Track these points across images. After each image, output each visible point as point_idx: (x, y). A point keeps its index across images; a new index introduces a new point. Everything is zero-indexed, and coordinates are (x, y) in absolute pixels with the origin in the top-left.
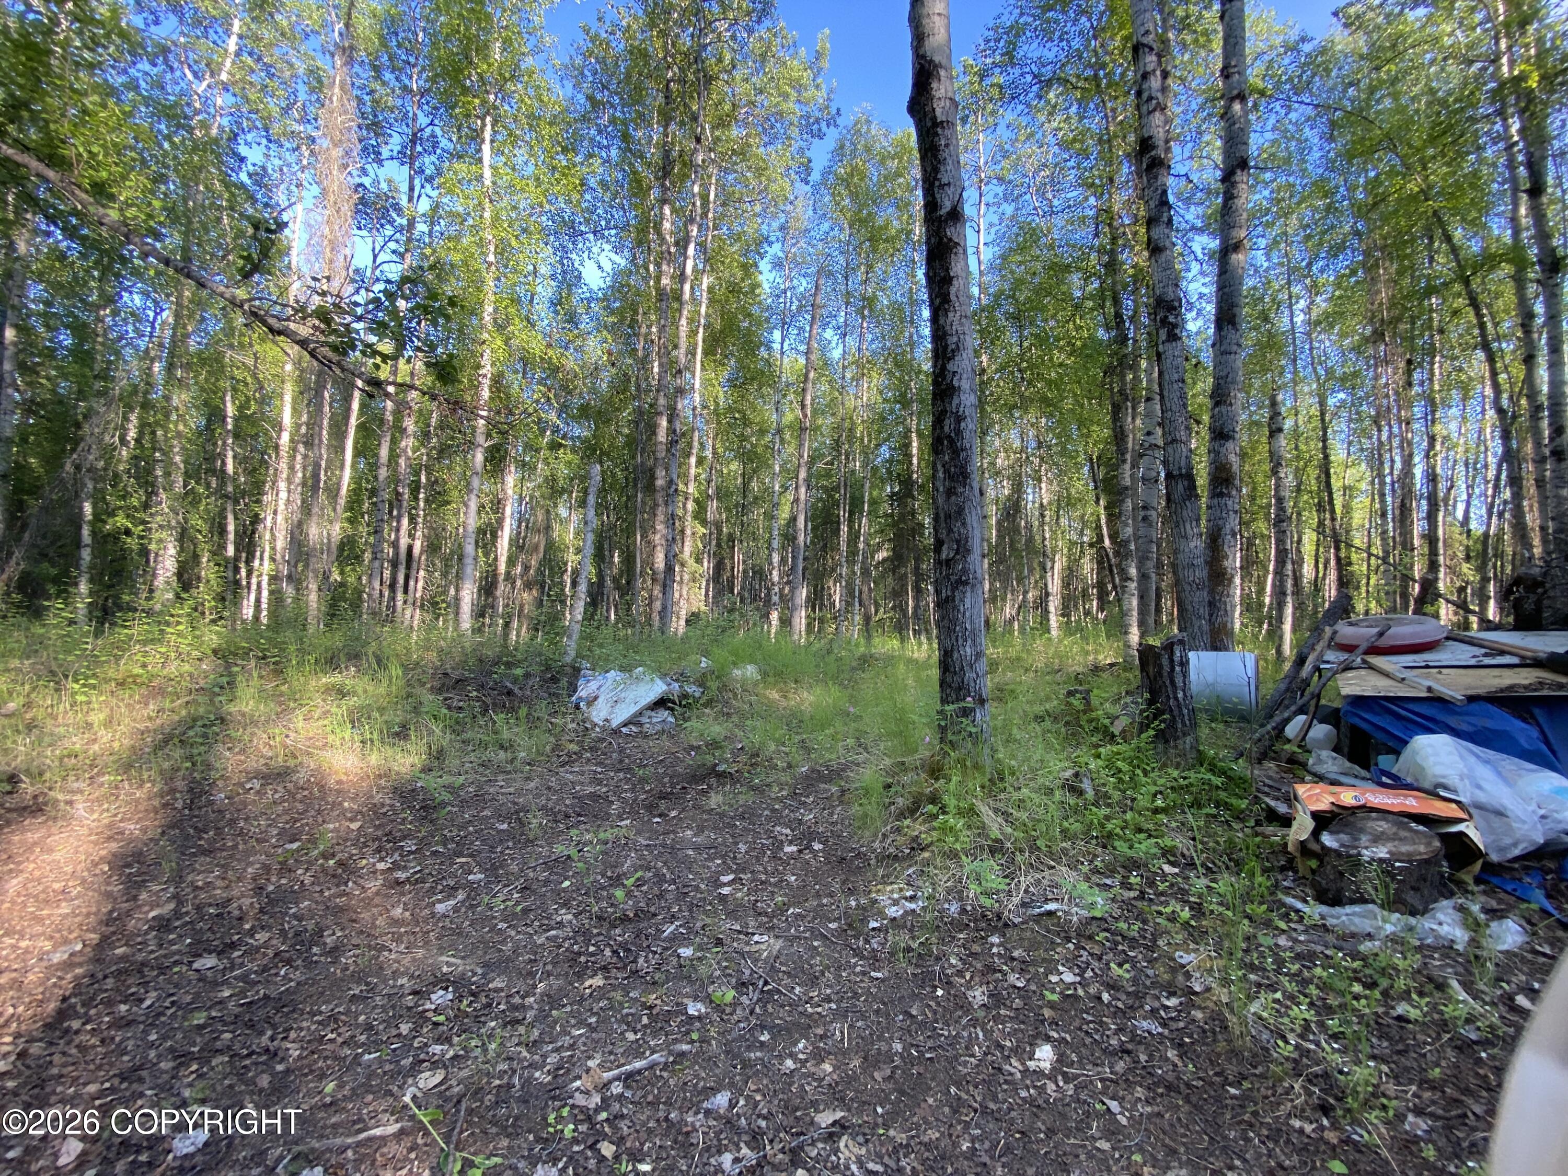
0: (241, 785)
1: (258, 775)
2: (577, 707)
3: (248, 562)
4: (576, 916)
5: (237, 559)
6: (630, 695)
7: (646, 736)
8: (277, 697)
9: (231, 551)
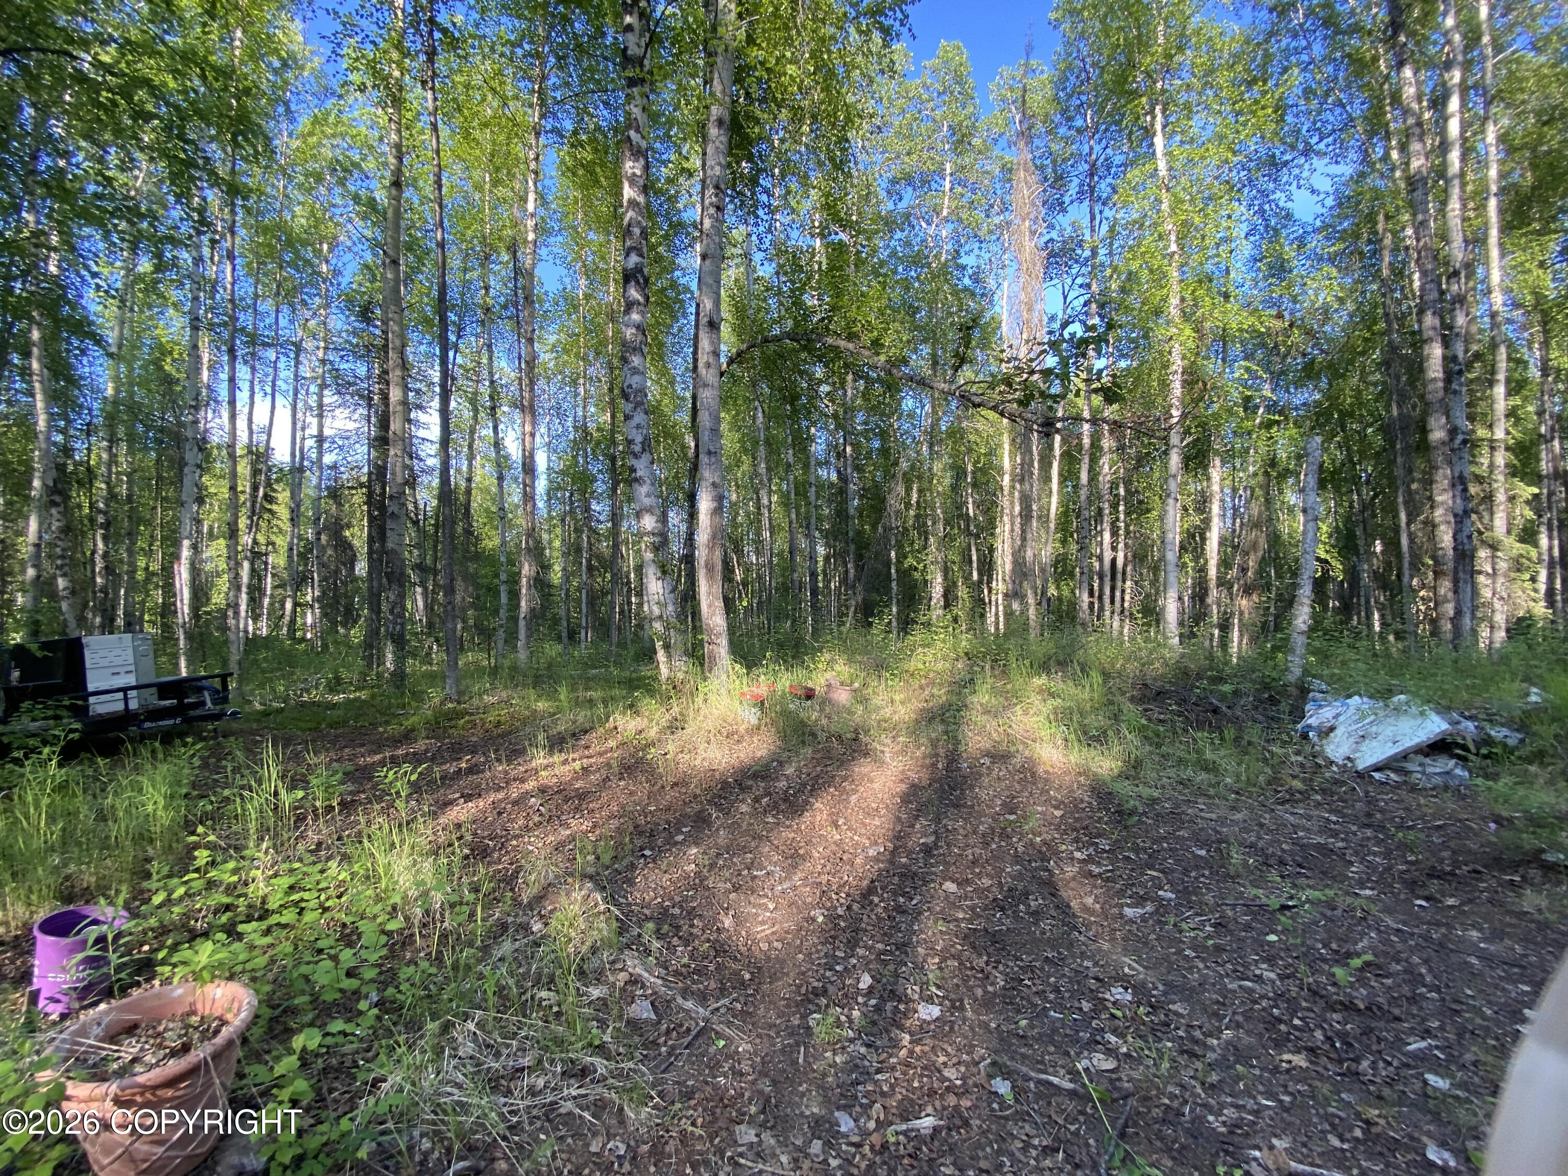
0: (978, 760)
1: (988, 754)
2: (1305, 736)
3: (989, 582)
4: (1282, 977)
5: (980, 582)
6: (1388, 730)
7: (1414, 789)
8: (1004, 693)
9: (975, 576)
